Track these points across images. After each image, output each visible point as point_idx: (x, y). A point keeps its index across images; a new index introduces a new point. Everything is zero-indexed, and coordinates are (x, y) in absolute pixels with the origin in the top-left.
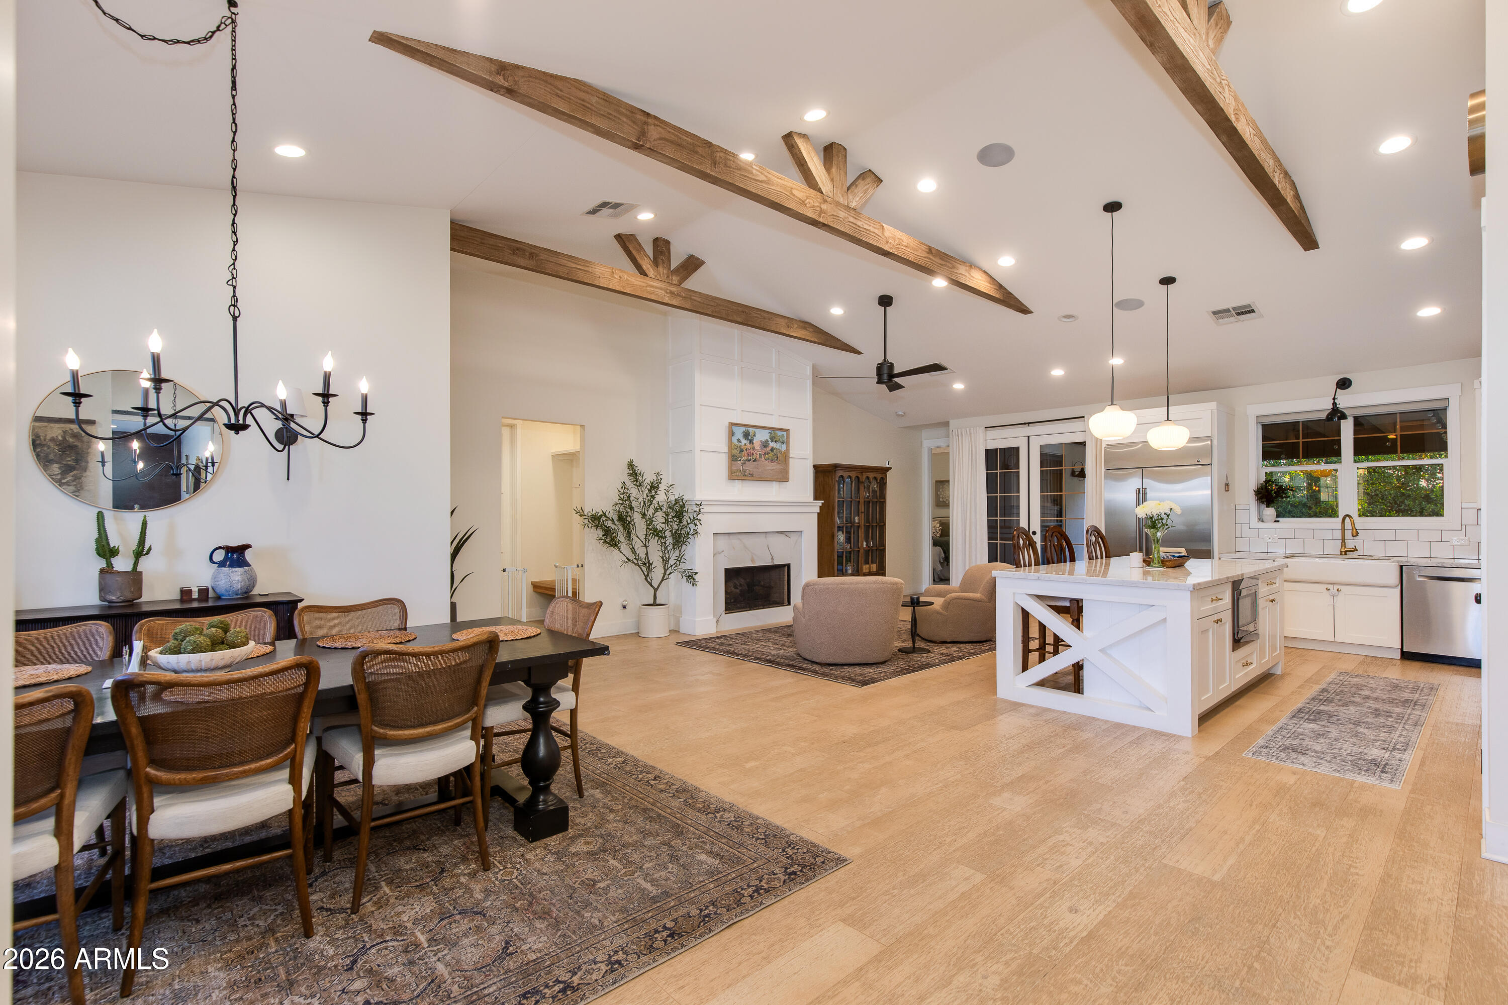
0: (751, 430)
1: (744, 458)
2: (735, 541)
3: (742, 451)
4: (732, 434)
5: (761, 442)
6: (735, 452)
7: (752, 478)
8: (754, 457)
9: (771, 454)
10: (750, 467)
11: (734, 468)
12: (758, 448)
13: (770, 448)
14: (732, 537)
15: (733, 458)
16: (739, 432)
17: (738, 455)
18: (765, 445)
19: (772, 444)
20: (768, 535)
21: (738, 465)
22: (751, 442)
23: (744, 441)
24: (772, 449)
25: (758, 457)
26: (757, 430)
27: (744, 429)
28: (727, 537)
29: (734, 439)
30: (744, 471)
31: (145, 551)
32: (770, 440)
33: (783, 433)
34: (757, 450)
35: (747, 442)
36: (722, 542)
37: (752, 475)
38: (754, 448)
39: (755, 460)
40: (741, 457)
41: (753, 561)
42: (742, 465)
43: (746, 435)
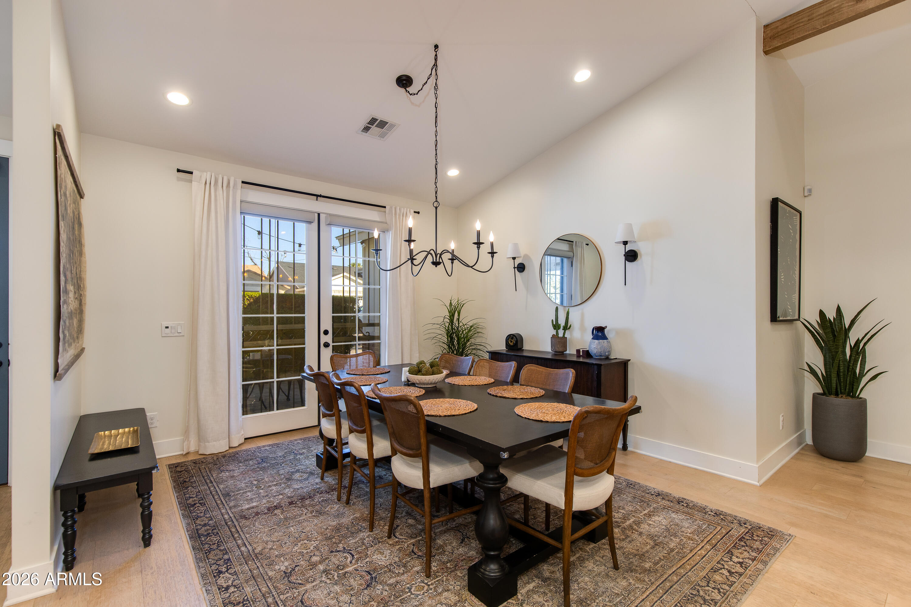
31: (568, 327)
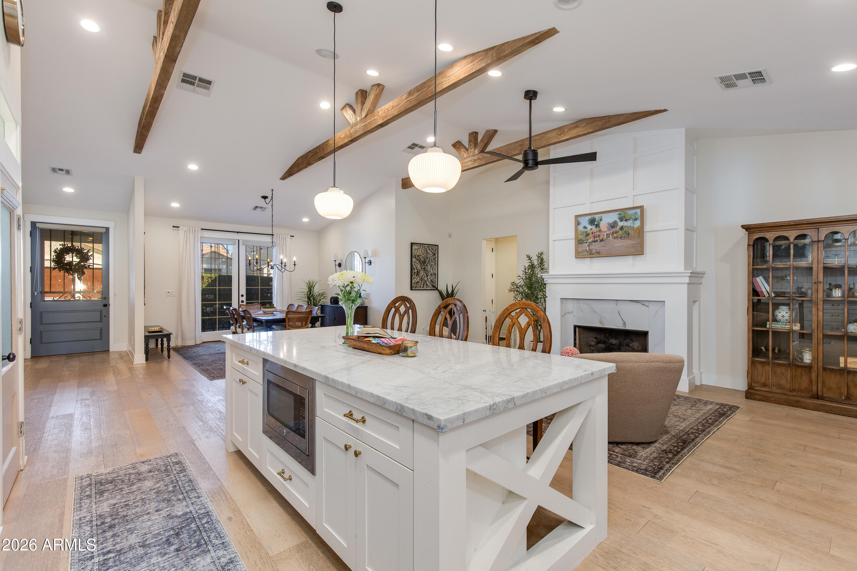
0: (597, 217)
1: (590, 241)
2: (583, 305)
3: (588, 235)
4: (578, 223)
5: (609, 224)
6: (580, 237)
7: (599, 255)
8: (601, 238)
9: (620, 232)
10: (596, 247)
11: (580, 249)
12: (606, 229)
13: (618, 227)
14: (580, 302)
15: (579, 242)
16: (585, 221)
17: (584, 239)
18: (613, 225)
19: (621, 224)
20: (619, 303)
21: (585, 246)
22: (597, 226)
23: (589, 227)
24: (622, 228)
25: (605, 237)
26: (603, 215)
27: (590, 217)
28: (576, 302)
29: (580, 228)
30: (590, 250)
32: (619, 221)
33: (636, 211)
34: (605, 232)
35: (593, 227)
36: (571, 306)
37: (599, 253)
38: (600, 231)
39: (602, 240)
40: (587, 240)
41: (601, 323)
42: (589, 246)
43: (592, 222)
